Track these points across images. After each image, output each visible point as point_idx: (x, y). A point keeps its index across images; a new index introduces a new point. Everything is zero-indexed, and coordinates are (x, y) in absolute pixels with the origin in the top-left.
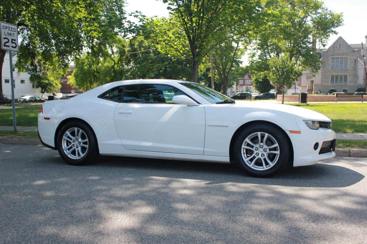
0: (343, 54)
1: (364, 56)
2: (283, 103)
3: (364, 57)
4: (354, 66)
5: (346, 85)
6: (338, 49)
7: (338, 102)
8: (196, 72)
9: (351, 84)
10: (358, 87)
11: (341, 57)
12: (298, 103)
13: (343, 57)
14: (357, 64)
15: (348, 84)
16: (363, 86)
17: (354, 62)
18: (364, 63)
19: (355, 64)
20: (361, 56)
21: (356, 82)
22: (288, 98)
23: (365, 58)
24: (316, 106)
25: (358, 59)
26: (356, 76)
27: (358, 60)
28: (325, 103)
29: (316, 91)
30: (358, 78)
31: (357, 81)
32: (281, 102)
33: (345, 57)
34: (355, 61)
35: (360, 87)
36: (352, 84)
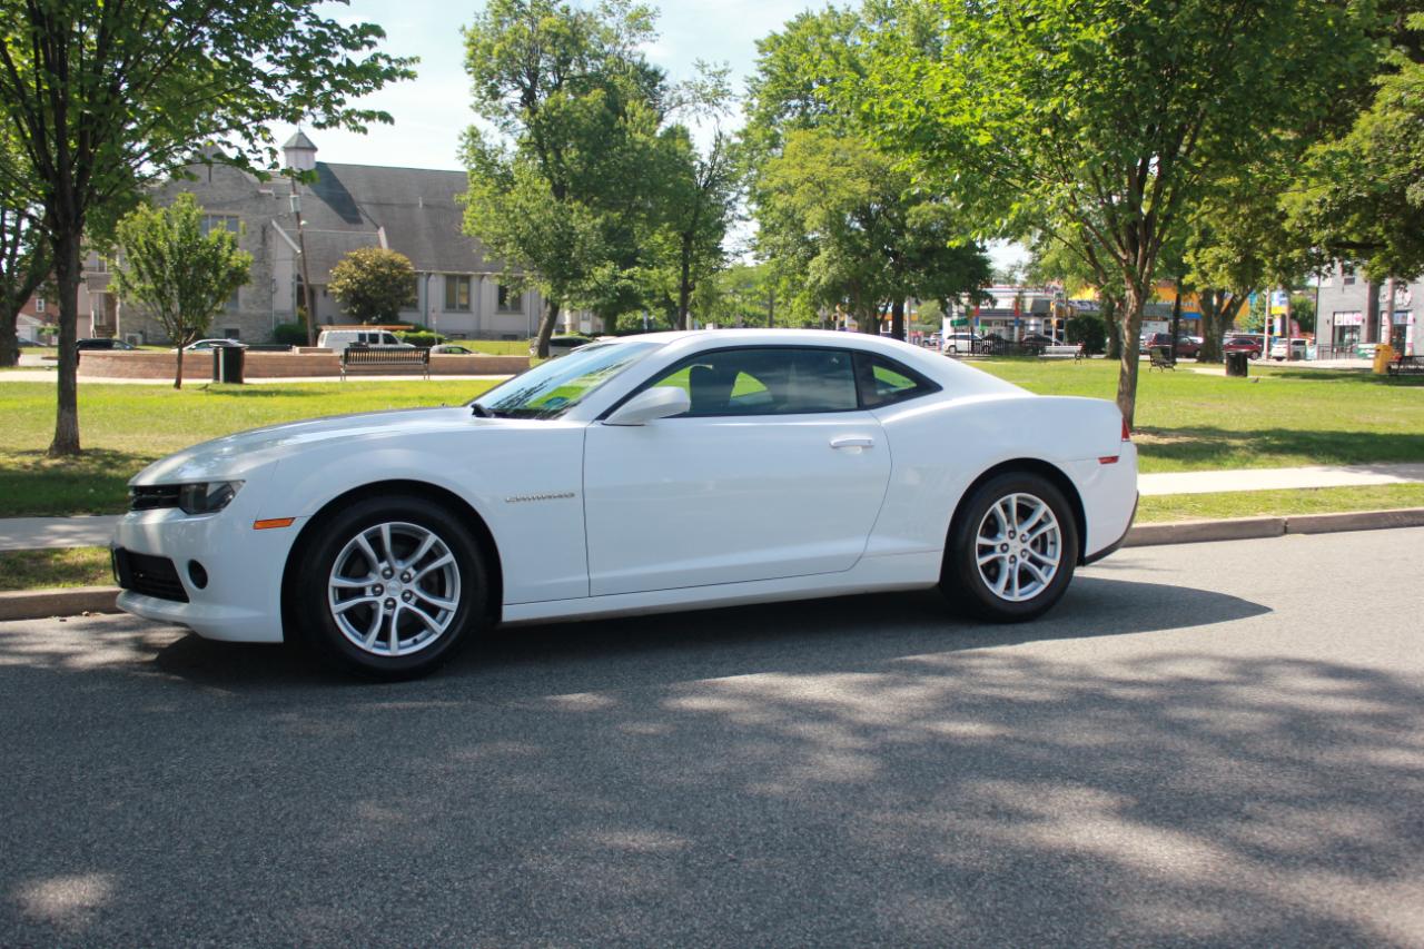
0: (221, 205)
1: (298, 217)
2: (178, 385)
3: (299, 219)
4: (259, 246)
5: (234, 313)
6: (204, 185)
7: (350, 379)
8: (74, 266)
9: (253, 312)
10: (277, 321)
11: (215, 212)
12: (210, 381)
13: (221, 212)
14: (269, 243)
15: (242, 309)
16: (294, 320)
17: (259, 235)
18: (301, 240)
19: (264, 240)
20: (289, 214)
21: (268, 303)
22: (140, 365)
23: (303, 222)
24: (288, 394)
25: (274, 223)
26: (268, 282)
27: (273, 227)
28: (328, 384)
29: (127, 335)
30: (276, 290)
31: (270, 299)
32: (173, 381)
33: (231, 213)
34: (264, 230)
35: (282, 322)
36: (257, 311)
